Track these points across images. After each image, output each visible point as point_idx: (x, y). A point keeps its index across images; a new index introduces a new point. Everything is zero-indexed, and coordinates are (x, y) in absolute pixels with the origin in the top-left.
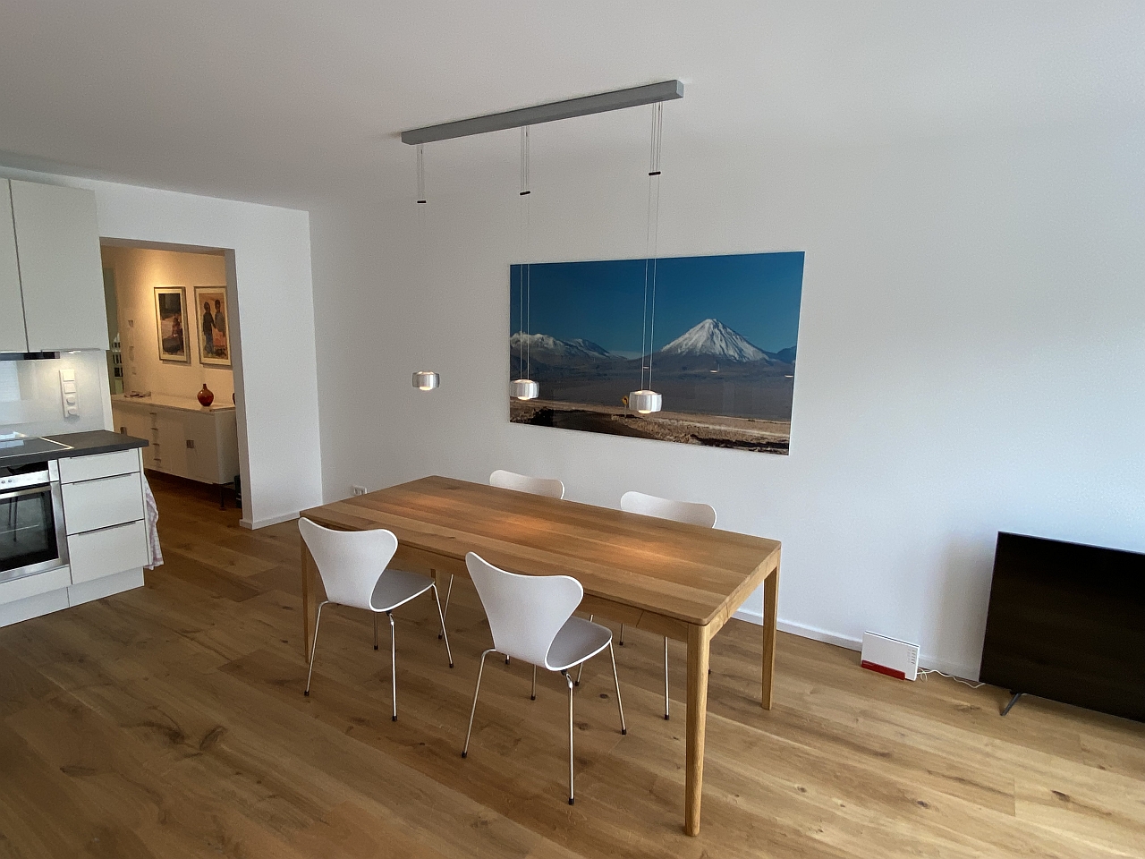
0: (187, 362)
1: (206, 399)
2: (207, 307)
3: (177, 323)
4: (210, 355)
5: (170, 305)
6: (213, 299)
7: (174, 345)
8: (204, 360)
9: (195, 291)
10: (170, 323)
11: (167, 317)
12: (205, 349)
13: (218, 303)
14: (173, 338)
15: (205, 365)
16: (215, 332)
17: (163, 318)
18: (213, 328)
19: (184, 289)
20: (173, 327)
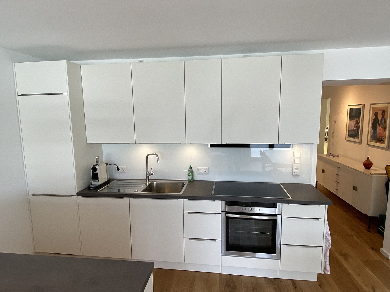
0: (360, 143)
1: (368, 165)
2: (376, 114)
3: (357, 123)
4: (374, 140)
5: (355, 114)
6: (380, 110)
7: (354, 133)
8: (370, 143)
9: (370, 106)
10: (353, 123)
11: (353, 120)
12: (371, 137)
13: (384, 112)
14: (354, 130)
15: (370, 145)
16: (379, 129)
17: (350, 119)
18: (378, 126)
19: (364, 106)
20: (355, 124)
